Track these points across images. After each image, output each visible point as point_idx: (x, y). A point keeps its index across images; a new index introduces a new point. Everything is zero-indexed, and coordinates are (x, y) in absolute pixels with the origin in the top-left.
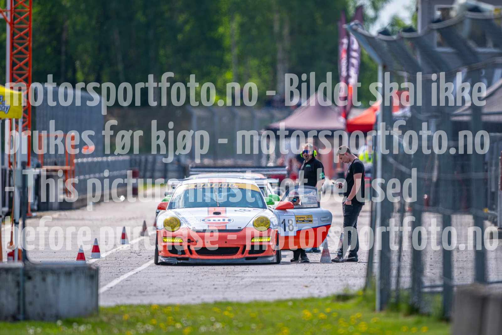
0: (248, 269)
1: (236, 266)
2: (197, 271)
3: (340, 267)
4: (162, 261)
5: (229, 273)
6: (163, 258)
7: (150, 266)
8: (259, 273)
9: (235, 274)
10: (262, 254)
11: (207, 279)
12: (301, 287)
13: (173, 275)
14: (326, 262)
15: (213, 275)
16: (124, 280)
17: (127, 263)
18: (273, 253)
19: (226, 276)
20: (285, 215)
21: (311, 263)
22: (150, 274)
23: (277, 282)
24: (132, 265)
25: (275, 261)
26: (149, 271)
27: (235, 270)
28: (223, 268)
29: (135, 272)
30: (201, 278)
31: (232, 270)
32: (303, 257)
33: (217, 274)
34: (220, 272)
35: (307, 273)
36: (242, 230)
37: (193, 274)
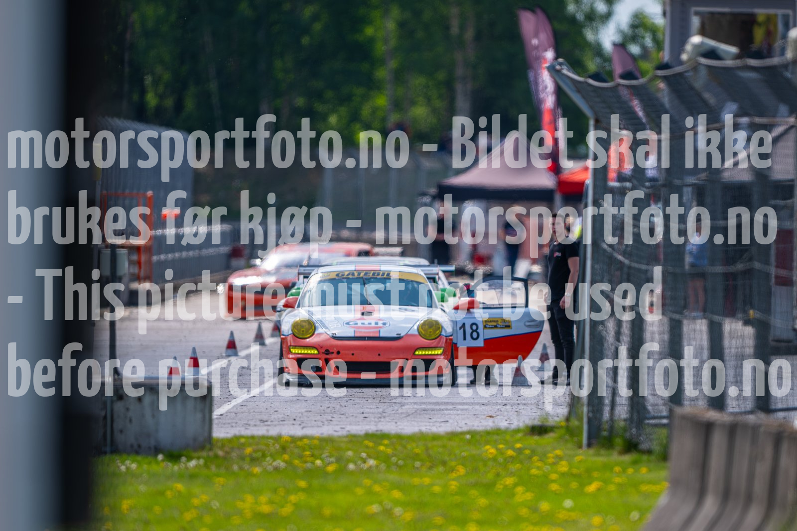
8: (426, 398)
9: (392, 400)
11: (353, 405)
12: (484, 417)
14: (519, 385)
15: (362, 400)
16: (237, 405)
19: (380, 402)
28: (375, 391)
33: (367, 399)
35: (493, 399)
36: (403, 337)
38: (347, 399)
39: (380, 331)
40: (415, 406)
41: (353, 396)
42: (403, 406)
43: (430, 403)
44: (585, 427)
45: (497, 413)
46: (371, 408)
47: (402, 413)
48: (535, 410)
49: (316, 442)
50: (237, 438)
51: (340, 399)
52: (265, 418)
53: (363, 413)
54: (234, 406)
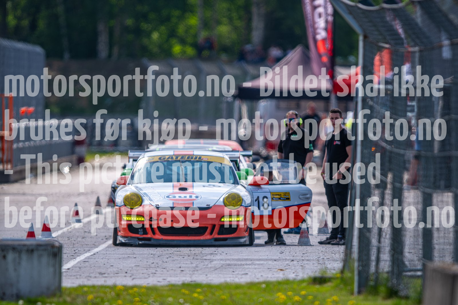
0: (218, 251)
1: (204, 248)
2: (161, 252)
3: (319, 249)
4: (121, 241)
5: (197, 255)
6: (122, 238)
7: (108, 247)
8: (230, 255)
9: (203, 257)
10: (232, 235)
11: (172, 261)
12: (276, 270)
13: (135, 257)
14: (304, 245)
15: (179, 257)
16: (81, 261)
17: (83, 244)
18: (245, 234)
19: (193, 259)
20: (259, 191)
21: (288, 245)
22: (109, 255)
23: (249, 265)
24: (88, 246)
25: (248, 243)
26: (108, 253)
27: (203, 252)
28: (190, 250)
29: (92, 253)
30: (165, 260)
31: (200, 252)
32: (279, 239)
33: (183, 256)
34: (186, 254)
35: (283, 256)
36: (211, 207)
37: (156, 256)
38: (168, 256)
39: (193, 203)
40: (222, 262)
41: (172, 254)
42: (212, 261)
43: (233, 260)
44: (356, 278)
45: (286, 267)
46: (186, 264)
47: (211, 267)
48: (316, 265)
49: (143, 290)
50: (81, 287)
51: (162, 256)
52: (103, 271)
53: (180, 267)
54: (78, 262)
